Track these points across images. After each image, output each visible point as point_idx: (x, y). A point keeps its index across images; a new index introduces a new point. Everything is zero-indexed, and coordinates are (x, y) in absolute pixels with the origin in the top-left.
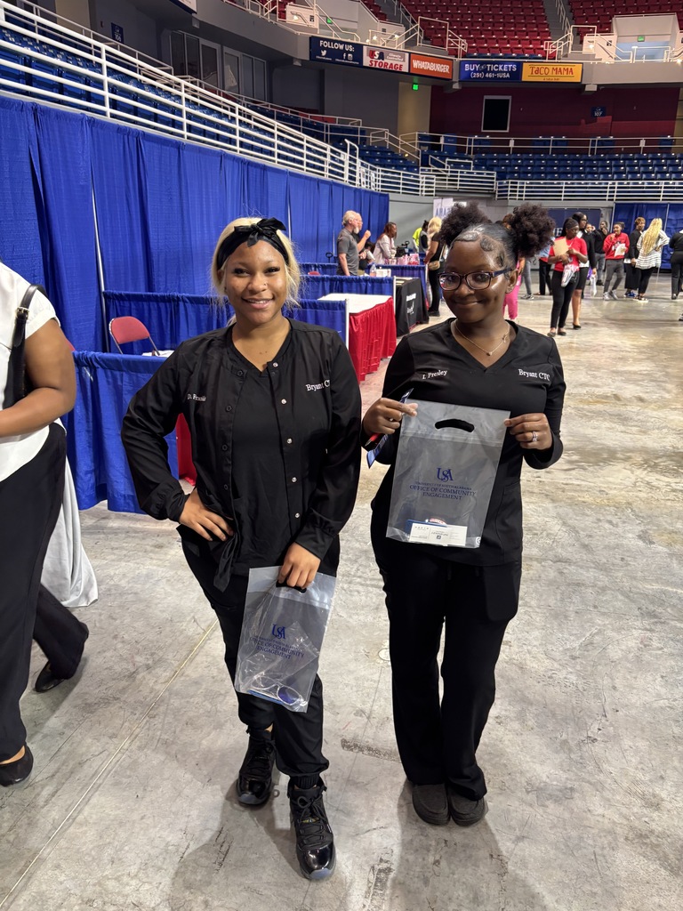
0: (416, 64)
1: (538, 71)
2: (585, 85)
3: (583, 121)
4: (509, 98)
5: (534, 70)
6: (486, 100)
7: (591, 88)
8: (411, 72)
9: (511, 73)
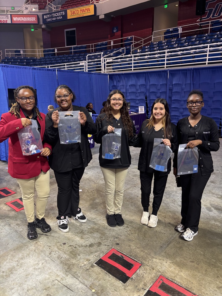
0: (15, 19)
1: (74, 13)
2: (99, 16)
3: (109, 36)
4: (75, 29)
5: (72, 12)
6: (66, 32)
7: (102, 17)
8: (13, 23)
9: (62, 16)
